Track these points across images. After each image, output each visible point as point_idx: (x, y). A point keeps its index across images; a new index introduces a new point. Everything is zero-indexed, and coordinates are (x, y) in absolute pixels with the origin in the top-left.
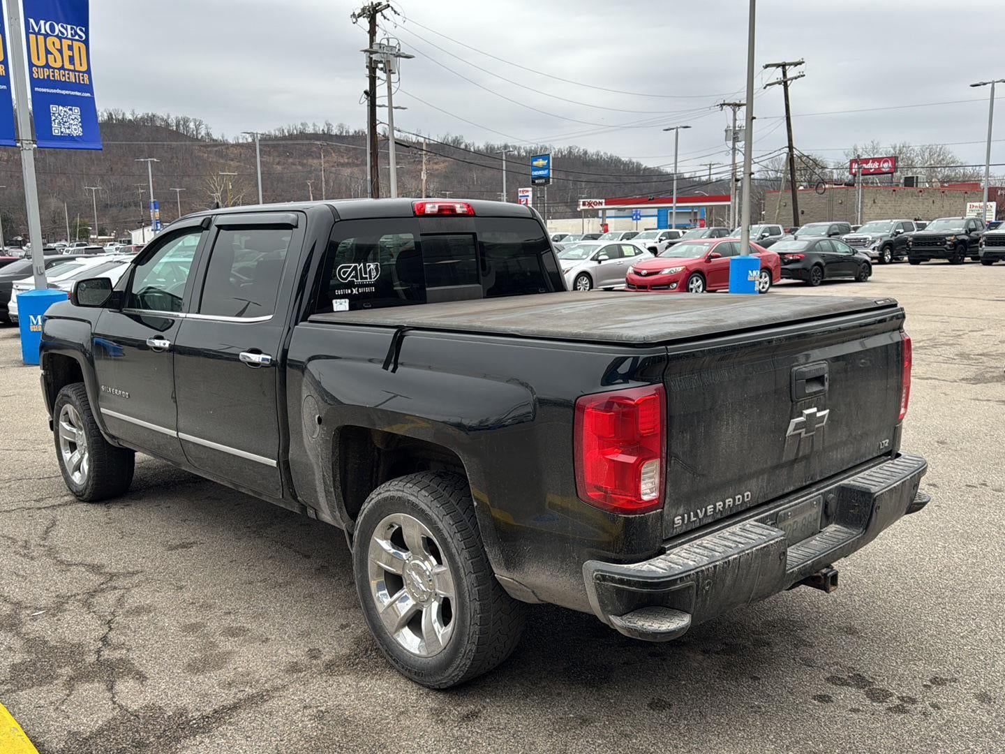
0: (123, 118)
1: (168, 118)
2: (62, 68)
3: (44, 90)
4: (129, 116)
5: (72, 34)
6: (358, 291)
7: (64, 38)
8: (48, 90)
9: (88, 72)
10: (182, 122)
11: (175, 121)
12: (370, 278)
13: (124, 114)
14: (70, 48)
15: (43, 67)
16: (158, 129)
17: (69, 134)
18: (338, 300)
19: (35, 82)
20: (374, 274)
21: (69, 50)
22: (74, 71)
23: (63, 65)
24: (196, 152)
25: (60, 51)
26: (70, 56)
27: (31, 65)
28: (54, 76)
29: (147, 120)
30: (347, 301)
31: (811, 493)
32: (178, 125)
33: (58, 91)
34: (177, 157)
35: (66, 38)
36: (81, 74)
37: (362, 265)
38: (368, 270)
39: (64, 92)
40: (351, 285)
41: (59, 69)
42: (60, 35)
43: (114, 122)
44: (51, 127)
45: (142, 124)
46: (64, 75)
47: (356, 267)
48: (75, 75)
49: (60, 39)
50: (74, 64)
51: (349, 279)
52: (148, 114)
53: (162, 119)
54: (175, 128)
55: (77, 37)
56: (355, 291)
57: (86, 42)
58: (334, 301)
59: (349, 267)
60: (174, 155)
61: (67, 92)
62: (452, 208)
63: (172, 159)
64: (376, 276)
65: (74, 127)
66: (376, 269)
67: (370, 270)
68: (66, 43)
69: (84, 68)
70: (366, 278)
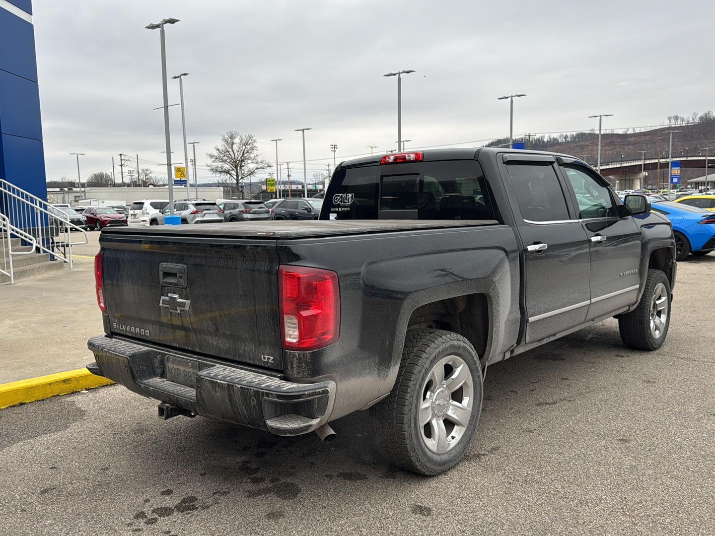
12: (348, 202)
18: (332, 214)
20: (350, 200)
30: (336, 215)
31: (192, 357)
37: (345, 194)
38: (348, 198)
40: (338, 206)
47: (342, 197)
51: (338, 203)
56: (340, 209)
59: (339, 196)
62: (404, 157)
64: (351, 202)
66: (352, 197)
70: (346, 202)
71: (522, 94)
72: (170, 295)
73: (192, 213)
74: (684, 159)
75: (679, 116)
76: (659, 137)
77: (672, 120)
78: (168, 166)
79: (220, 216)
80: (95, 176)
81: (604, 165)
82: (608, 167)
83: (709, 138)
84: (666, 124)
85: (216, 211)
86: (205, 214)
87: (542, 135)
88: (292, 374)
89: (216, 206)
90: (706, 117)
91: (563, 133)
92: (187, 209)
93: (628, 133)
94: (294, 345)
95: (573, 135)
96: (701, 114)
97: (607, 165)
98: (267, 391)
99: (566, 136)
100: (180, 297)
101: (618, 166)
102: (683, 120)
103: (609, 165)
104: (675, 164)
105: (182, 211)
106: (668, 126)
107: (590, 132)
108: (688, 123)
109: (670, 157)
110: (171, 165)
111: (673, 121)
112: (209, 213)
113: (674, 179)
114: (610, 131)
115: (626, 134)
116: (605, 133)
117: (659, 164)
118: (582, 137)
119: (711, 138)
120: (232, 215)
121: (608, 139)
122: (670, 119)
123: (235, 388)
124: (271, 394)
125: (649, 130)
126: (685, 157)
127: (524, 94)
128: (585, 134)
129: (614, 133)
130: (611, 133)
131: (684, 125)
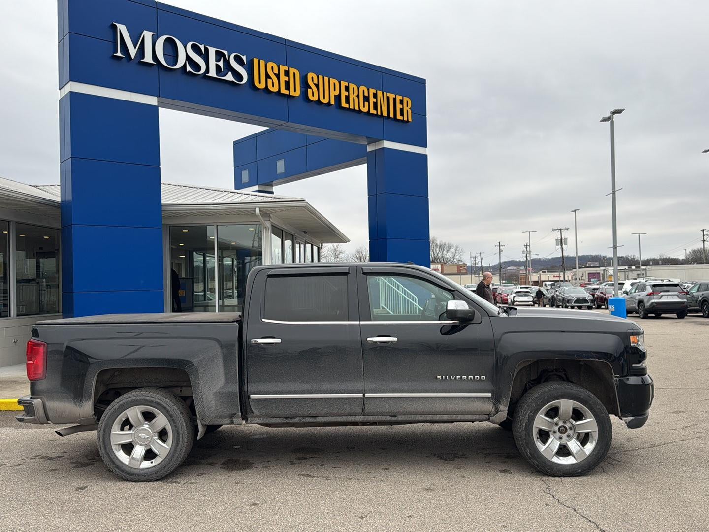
73: (648, 295)
78: (614, 248)
79: (680, 298)
80: (694, 251)
85: (676, 293)
86: (662, 296)
89: (678, 287)
92: (645, 291)
105: (641, 293)
110: (616, 248)
112: (668, 295)
120: (703, 297)
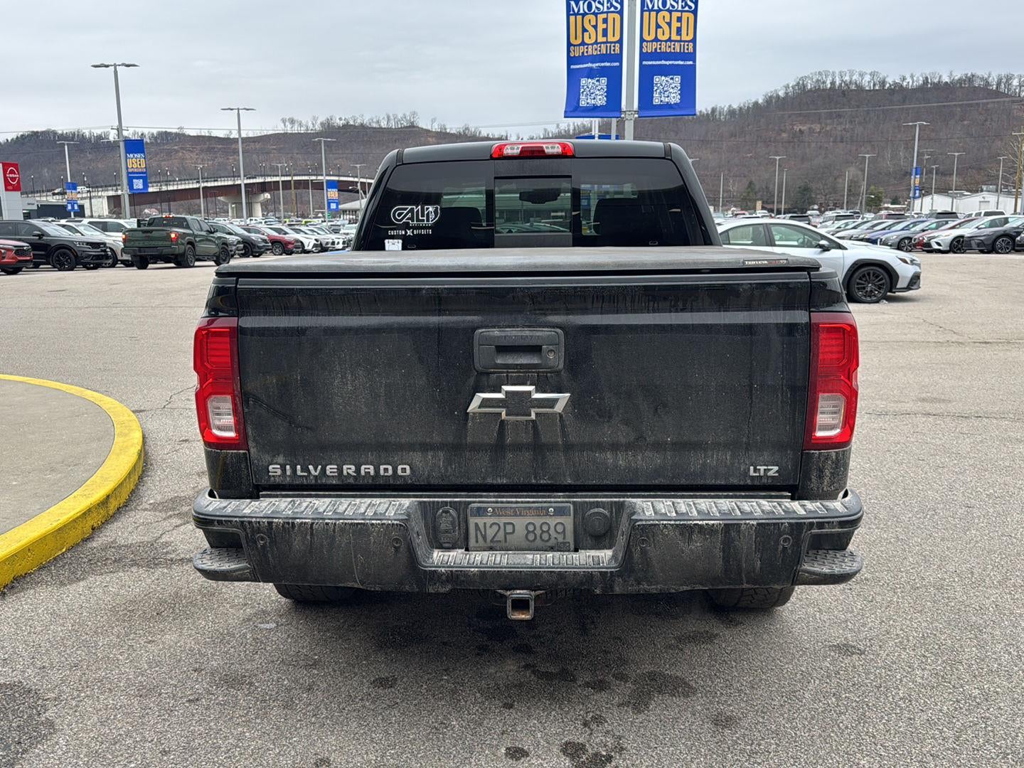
0: (939, 82)
1: (989, 77)
2: (669, 40)
3: (650, 63)
4: (946, 79)
5: (682, 6)
6: (413, 232)
7: (674, 11)
8: (654, 63)
9: (694, 41)
10: (1004, 80)
11: (996, 80)
12: (428, 220)
13: (940, 77)
14: (679, 19)
15: (652, 41)
16: (975, 90)
17: (668, 103)
18: (390, 241)
19: (643, 56)
20: (432, 216)
21: (678, 21)
22: (681, 41)
23: (670, 37)
24: (1015, 111)
25: (669, 24)
26: (678, 28)
27: (642, 40)
28: (660, 49)
29: (965, 81)
30: (400, 241)
32: (999, 84)
33: (663, 62)
34: (991, 119)
35: (677, 11)
36: (686, 44)
37: (420, 207)
38: (426, 213)
39: (668, 63)
40: (406, 226)
41: (666, 41)
42: (671, 8)
43: (929, 86)
44: (653, 97)
45: (958, 85)
46: (670, 47)
47: (412, 210)
48: (681, 45)
49: (670, 12)
50: (680, 35)
51: (404, 220)
52: (967, 75)
53: (982, 79)
54: (995, 87)
55: (687, 8)
56: (409, 233)
57: (695, 12)
58: (386, 241)
59: (405, 209)
60: (989, 117)
61: (671, 62)
62: (540, 149)
63: (985, 121)
64: (434, 219)
65: (672, 95)
66: (436, 212)
67: (428, 214)
68: (675, 15)
69: (690, 37)
70: (423, 220)
71: (132, 63)
72: (506, 388)
74: (336, 178)
75: (295, 118)
76: (272, 145)
77: (287, 123)
81: (211, 181)
82: (216, 184)
83: (335, 152)
84: (280, 128)
87: (106, 130)
88: (818, 488)
90: (329, 124)
91: (137, 130)
93: (232, 137)
94: (834, 441)
95: (153, 134)
96: (322, 119)
97: (214, 181)
98: (817, 520)
99: (142, 134)
100: (537, 391)
101: (230, 183)
102: (300, 125)
103: (217, 181)
104: (331, 184)
106: (283, 132)
107: (177, 131)
108: (308, 130)
109: (324, 174)
111: (289, 126)
113: (332, 204)
114: (206, 131)
115: (229, 139)
116: (199, 134)
117: (292, 182)
118: (167, 138)
119: (337, 152)
121: (205, 144)
122: (284, 121)
123: (743, 528)
124: (828, 523)
125: (259, 135)
126: (314, 175)
127: (136, 64)
128: (170, 134)
129: (212, 135)
130: (207, 135)
131: (302, 132)
